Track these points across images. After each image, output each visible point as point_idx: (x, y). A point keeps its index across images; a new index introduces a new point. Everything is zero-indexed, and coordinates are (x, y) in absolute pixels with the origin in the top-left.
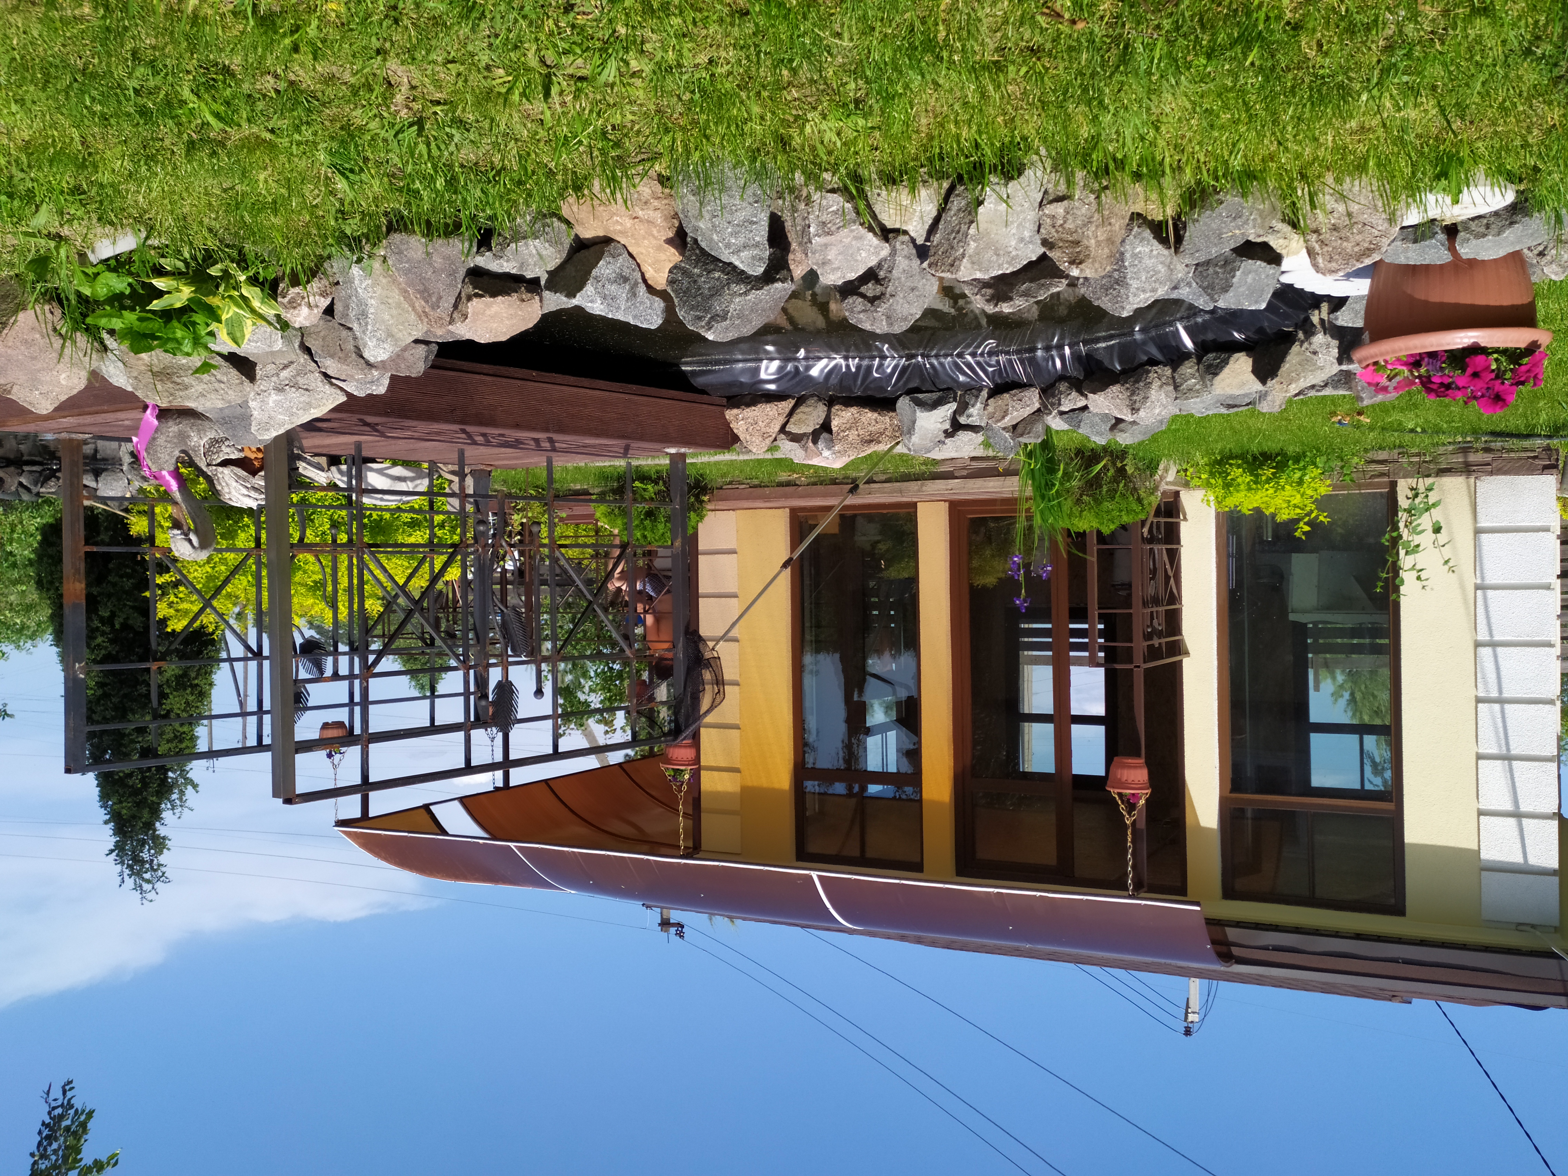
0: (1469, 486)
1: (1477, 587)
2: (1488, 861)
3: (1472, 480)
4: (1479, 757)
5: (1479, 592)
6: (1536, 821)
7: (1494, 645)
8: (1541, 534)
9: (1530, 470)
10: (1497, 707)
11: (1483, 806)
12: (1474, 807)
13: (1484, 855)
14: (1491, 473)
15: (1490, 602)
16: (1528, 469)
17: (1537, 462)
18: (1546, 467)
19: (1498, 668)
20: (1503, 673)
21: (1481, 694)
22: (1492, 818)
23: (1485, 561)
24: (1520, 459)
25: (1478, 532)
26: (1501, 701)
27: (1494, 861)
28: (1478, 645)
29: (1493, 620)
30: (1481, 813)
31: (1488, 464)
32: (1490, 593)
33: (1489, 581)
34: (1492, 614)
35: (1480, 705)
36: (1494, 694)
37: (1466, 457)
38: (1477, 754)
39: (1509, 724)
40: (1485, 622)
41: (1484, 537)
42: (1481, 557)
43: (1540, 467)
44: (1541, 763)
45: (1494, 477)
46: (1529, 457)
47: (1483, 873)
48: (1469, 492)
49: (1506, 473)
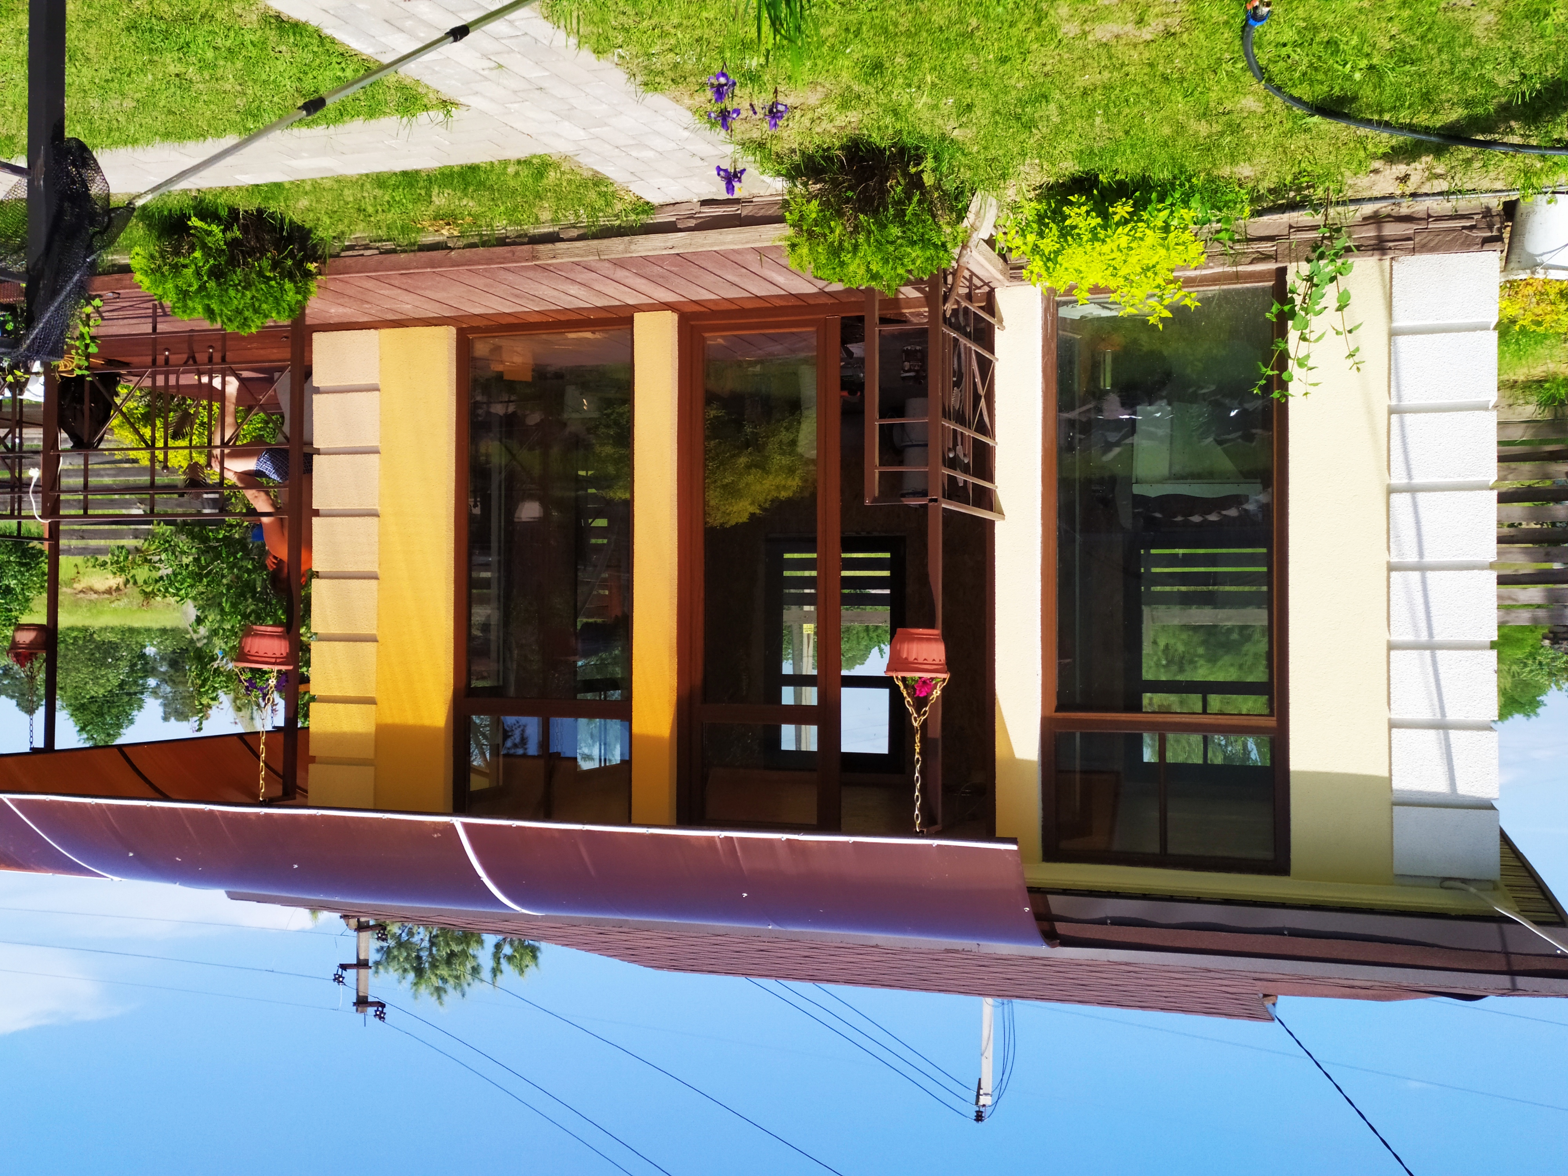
0: (1382, 271)
1: (1392, 411)
2: (1403, 791)
3: (1387, 263)
4: (1391, 647)
5: (1394, 417)
6: (1468, 733)
7: (1412, 490)
8: (1479, 333)
9: (1466, 245)
10: (1415, 576)
11: (1396, 716)
12: (1384, 716)
13: (1397, 784)
14: (1413, 251)
15: (1408, 430)
16: (1463, 244)
17: (1476, 233)
18: (1486, 241)
19: (1418, 522)
20: (1425, 529)
21: (1394, 559)
22: (1408, 731)
23: (1403, 374)
24: (1453, 230)
25: (1393, 333)
26: (1422, 568)
27: (1411, 792)
28: (1391, 490)
29: (1412, 455)
30: (1393, 725)
31: (1409, 239)
32: (1408, 418)
33: (1406, 402)
34: (1411, 447)
35: (1394, 574)
36: (1412, 558)
37: (1379, 229)
38: (1389, 642)
39: (1432, 599)
40: (1401, 458)
41: (1401, 340)
42: (1397, 368)
43: (1479, 240)
44: (1476, 652)
45: (1417, 257)
46: (1464, 228)
47: (1396, 808)
48: (1383, 280)
49: (1433, 250)
